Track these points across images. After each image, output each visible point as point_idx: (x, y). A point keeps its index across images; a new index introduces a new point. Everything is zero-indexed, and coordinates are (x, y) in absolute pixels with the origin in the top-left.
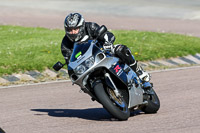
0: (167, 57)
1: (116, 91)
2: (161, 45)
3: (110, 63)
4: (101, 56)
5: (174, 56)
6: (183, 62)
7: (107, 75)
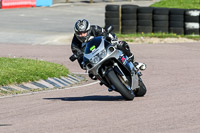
0: (19, 82)
1: (124, 77)
2: (13, 70)
3: (118, 55)
4: (111, 49)
5: (26, 81)
6: (35, 87)
7: (116, 64)
